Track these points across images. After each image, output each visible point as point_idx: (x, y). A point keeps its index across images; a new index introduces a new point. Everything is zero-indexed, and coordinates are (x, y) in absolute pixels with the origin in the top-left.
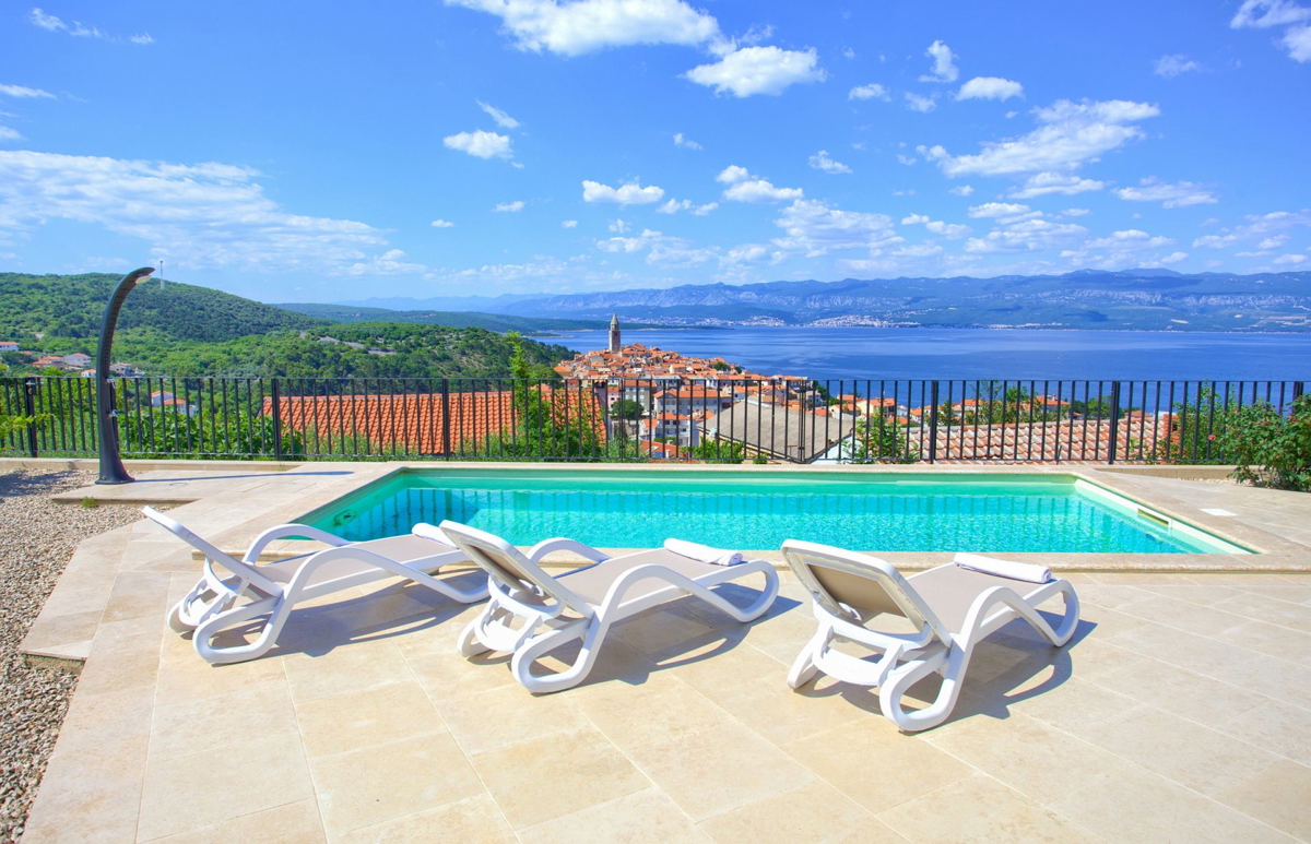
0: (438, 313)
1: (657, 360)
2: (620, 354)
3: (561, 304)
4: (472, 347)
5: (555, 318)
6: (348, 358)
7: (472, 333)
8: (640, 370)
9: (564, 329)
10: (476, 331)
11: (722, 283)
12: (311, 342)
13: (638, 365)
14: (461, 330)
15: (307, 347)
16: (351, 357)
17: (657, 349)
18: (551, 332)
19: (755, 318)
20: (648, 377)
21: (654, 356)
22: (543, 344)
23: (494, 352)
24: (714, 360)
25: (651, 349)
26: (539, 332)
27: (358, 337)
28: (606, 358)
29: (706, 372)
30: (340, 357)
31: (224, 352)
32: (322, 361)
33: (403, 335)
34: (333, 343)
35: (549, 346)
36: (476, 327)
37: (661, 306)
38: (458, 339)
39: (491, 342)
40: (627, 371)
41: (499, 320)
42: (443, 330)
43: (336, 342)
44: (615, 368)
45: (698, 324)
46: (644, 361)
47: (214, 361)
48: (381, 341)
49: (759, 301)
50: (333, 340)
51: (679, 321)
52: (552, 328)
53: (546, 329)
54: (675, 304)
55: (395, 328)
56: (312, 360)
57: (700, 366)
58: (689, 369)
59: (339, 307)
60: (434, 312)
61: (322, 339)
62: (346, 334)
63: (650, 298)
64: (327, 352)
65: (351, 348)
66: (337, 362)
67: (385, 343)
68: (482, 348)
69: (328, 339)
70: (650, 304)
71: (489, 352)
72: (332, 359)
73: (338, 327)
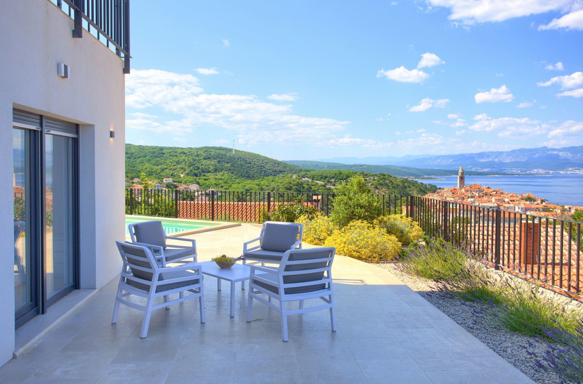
0: (368, 166)
1: (486, 194)
2: (463, 190)
3: (440, 160)
4: (381, 185)
5: (436, 168)
6: (315, 189)
7: (382, 177)
8: (472, 200)
9: (441, 175)
10: (384, 176)
11: (546, 147)
12: (298, 180)
13: (472, 197)
14: (376, 175)
15: (295, 183)
16: (317, 188)
17: (488, 188)
18: (433, 176)
19: (570, 169)
20: (477, 204)
21: (484, 192)
22: (422, 184)
23: (394, 187)
24: (526, 195)
25: (484, 187)
26: (426, 176)
27: (321, 178)
28: (454, 192)
29: (517, 202)
30: (311, 188)
31: (257, 185)
32: (302, 190)
33: (345, 177)
34: (309, 181)
35: (426, 185)
36: (385, 173)
37: (503, 161)
38: (374, 180)
39: (392, 182)
40: (465, 200)
41: (403, 170)
42: (366, 175)
43: (310, 180)
44: (457, 198)
45: (528, 172)
46: (477, 195)
47: (252, 189)
48: (333, 180)
49: (573, 158)
50: (309, 179)
51: (515, 171)
52: (433, 174)
53: (430, 175)
54: (513, 160)
55: (340, 174)
56: (297, 189)
57: (514, 198)
58: (507, 200)
59: (317, 162)
60: (366, 165)
61: (303, 179)
62: (316, 176)
63: (496, 157)
64: (305, 185)
65: (317, 184)
66: (309, 191)
67: (335, 181)
68: (387, 185)
69: (306, 179)
70: (496, 160)
71: (390, 187)
72: (307, 189)
73: (312, 173)
